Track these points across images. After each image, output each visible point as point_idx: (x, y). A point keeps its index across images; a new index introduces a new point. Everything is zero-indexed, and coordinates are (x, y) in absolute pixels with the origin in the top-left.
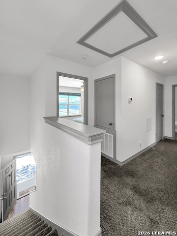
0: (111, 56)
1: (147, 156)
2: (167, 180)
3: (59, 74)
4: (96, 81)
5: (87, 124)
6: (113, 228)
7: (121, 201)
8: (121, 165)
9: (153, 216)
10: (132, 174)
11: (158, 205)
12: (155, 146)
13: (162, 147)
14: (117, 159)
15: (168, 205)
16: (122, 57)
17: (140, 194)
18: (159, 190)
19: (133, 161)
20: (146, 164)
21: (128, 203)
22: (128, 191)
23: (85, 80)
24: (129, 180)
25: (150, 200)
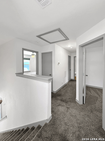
0: (51, 43)
1: (65, 88)
2: (72, 95)
3: (24, 49)
4: (43, 54)
5: (38, 74)
6: (55, 114)
7: (57, 105)
8: (55, 93)
9: (68, 107)
10: (60, 95)
11: (69, 103)
12: (68, 83)
13: (70, 84)
14: (53, 90)
15: (72, 102)
16: (56, 44)
17: (63, 101)
18: (69, 99)
19: (60, 90)
20: (64, 91)
21: (59, 105)
22: (59, 101)
23: (37, 53)
24: (59, 98)
25: (66, 102)
